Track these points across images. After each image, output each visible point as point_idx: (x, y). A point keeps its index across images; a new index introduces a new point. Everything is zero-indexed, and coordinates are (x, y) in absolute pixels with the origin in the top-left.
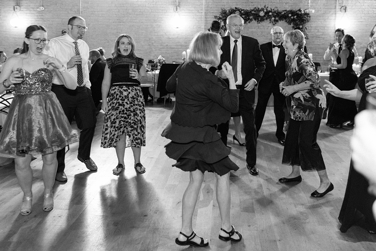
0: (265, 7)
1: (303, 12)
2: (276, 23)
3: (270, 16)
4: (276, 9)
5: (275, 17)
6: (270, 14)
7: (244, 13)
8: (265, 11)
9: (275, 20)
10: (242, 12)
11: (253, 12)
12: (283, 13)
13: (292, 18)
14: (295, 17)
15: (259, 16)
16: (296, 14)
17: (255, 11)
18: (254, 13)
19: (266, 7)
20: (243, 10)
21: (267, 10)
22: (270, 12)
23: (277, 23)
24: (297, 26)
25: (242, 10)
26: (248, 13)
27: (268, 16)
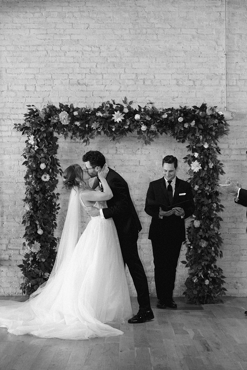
0: (125, 102)
1: (209, 112)
2: (151, 140)
3: (138, 121)
4: (150, 107)
5: (148, 124)
6: (137, 117)
7: (78, 117)
8: (126, 110)
9: (148, 131)
10: (76, 113)
11: (99, 114)
12: (165, 116)
13: (186, 125)
14: (193, 123)
15: (113, 122)
16: (194, 116)
17: (103, 112)
18: (102, 115)
19: (128, 101)
20: (77, 109)
21: (129, 108)
22: (136, 112)
23: (154, 139)
24: (198, 145)
25: (74, 110)
26: (86, 116)
27: (133, 122)
